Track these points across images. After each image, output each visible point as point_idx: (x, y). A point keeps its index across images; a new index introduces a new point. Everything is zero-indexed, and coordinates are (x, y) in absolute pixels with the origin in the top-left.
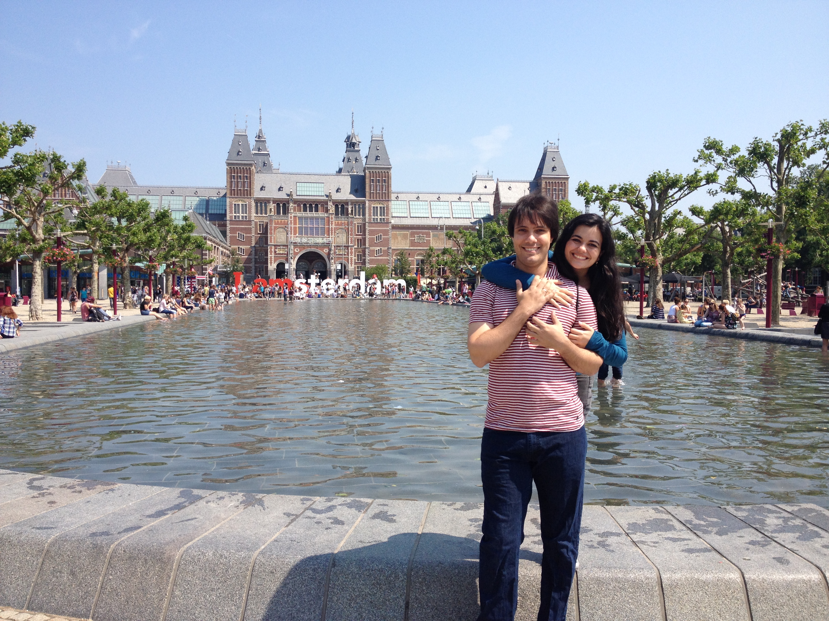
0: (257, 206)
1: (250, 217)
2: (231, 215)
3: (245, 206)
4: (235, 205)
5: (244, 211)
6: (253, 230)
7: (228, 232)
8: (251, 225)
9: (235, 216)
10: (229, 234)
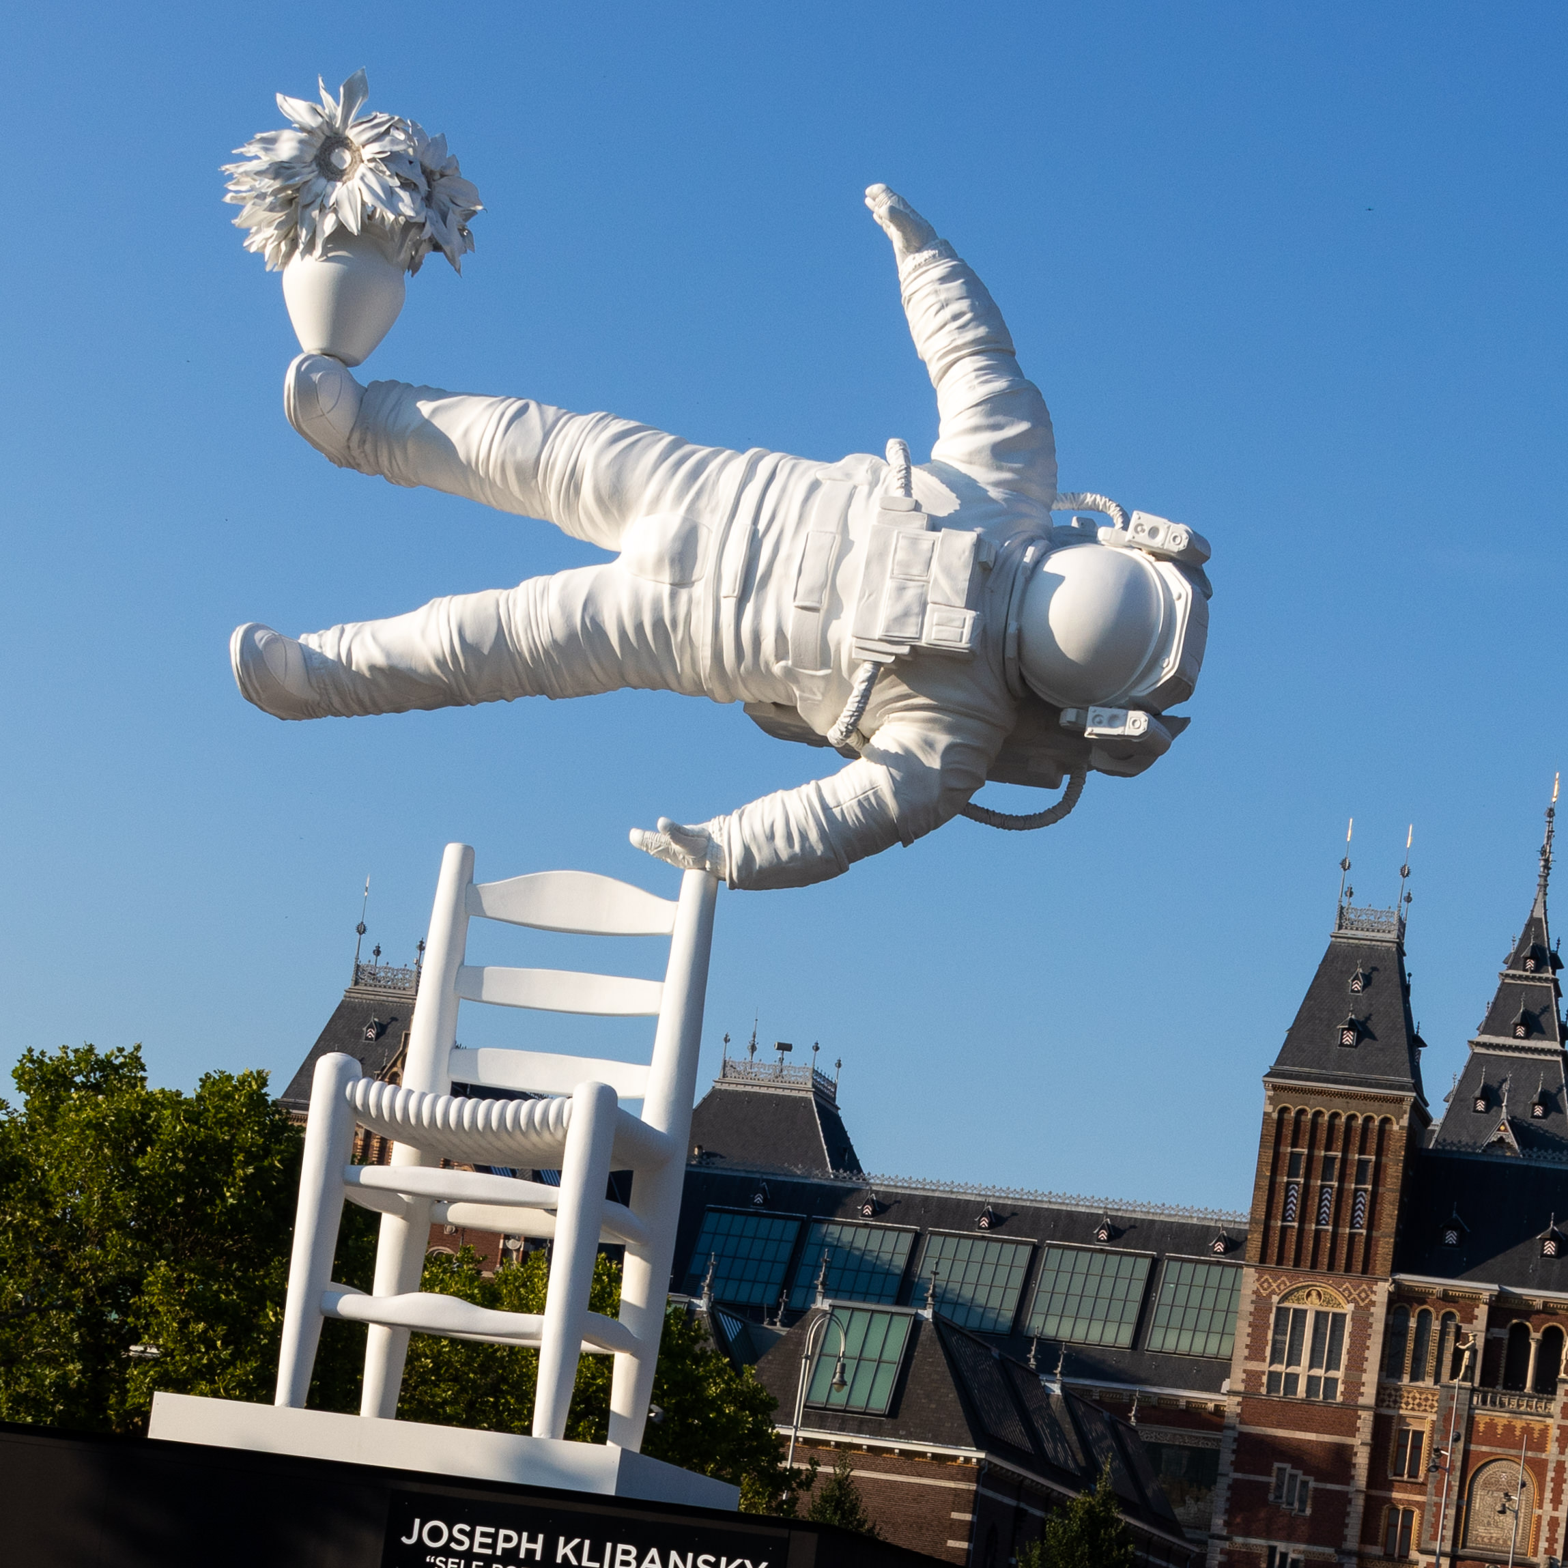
0: (1394, 1334)
1: (1354, 1386)
2: (1254, 1366)
3: (1328, 1324)
4: (1282, 1313)
5: (1326, 1353)
6: (1362, 1459)
7: (1227, 1457)
8: (1352, 1431)
9: (1273, 1377)
10: (1228, 1474)
